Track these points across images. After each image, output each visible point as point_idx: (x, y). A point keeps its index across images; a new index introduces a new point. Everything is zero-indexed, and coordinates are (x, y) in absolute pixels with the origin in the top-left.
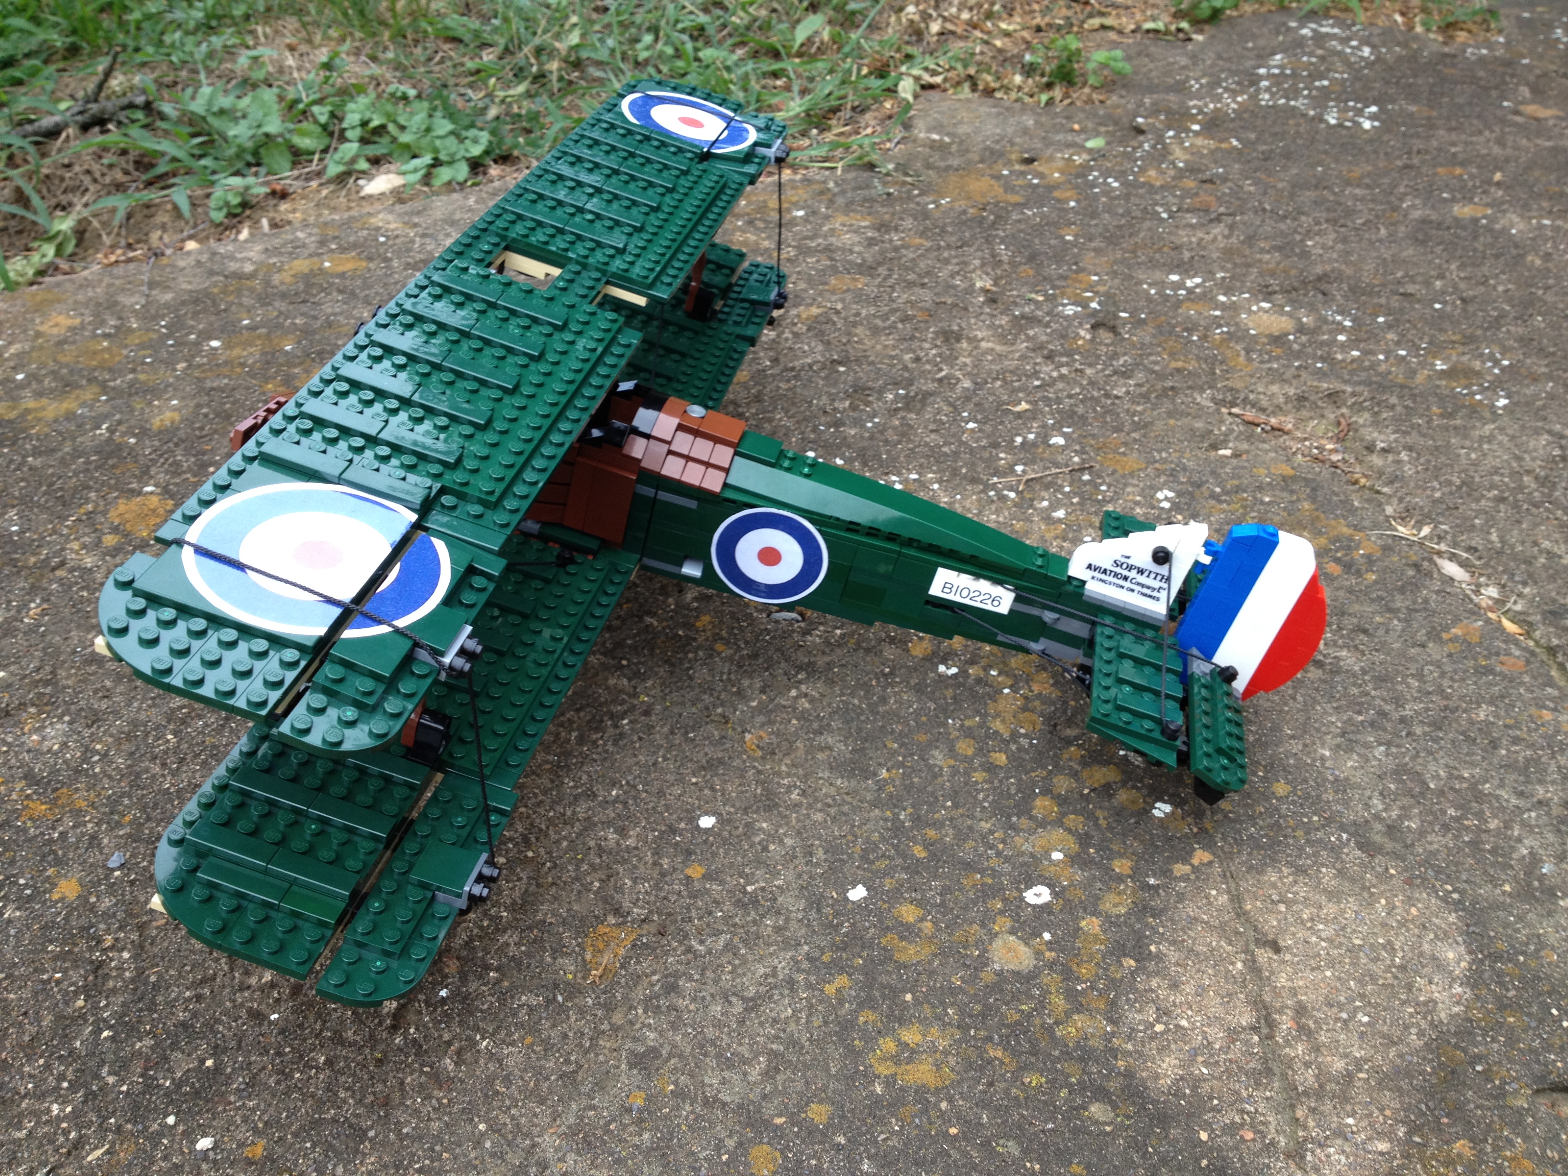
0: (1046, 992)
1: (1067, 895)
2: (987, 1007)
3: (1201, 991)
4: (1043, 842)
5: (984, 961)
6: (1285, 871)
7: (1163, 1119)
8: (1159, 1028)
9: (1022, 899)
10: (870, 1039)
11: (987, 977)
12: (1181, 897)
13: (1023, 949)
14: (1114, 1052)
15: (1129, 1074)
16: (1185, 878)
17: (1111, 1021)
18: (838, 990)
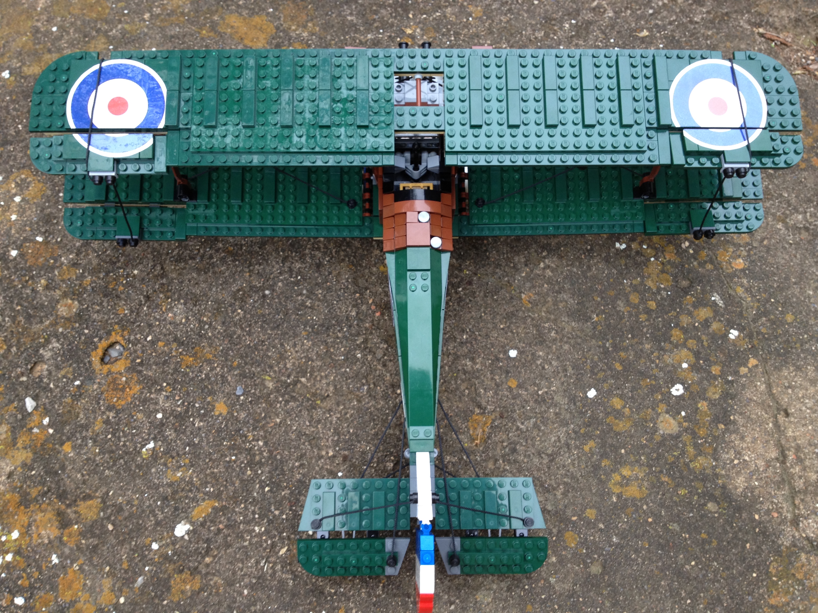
0: (685, 445)
1: (691, 389)
2: (659, 454)
3: (754, 440)
4: (677, 358)
5: (655, 430)
6: (792, 369)
7: (739, 509)
8: (736, 462)
9: (670, 393)
10: (608, 475)
11: (657, 438)
12: (744, 386)
13: (672, 421)
14: (717, 476)
15: (724, 487)
16: (745, 376)
17: (716, 460)
18: (590, 449)
